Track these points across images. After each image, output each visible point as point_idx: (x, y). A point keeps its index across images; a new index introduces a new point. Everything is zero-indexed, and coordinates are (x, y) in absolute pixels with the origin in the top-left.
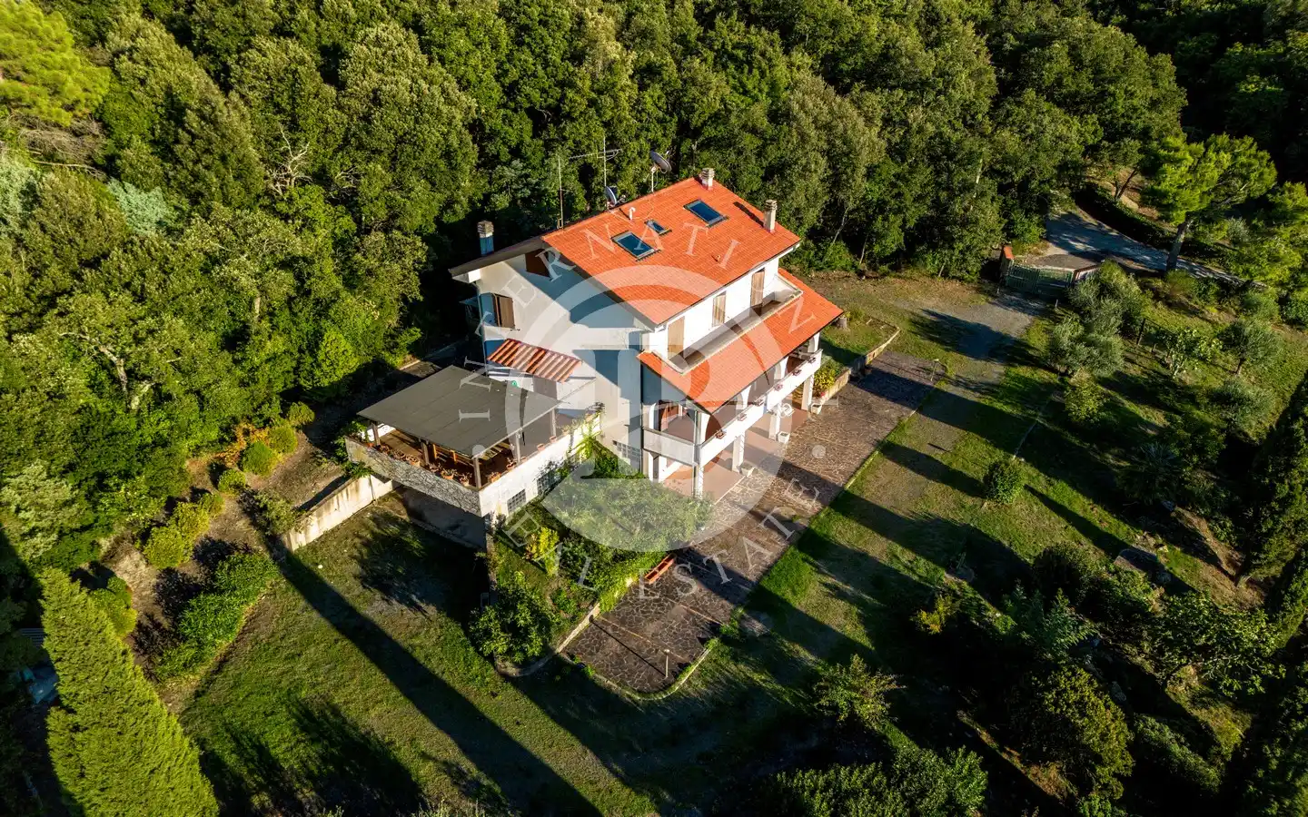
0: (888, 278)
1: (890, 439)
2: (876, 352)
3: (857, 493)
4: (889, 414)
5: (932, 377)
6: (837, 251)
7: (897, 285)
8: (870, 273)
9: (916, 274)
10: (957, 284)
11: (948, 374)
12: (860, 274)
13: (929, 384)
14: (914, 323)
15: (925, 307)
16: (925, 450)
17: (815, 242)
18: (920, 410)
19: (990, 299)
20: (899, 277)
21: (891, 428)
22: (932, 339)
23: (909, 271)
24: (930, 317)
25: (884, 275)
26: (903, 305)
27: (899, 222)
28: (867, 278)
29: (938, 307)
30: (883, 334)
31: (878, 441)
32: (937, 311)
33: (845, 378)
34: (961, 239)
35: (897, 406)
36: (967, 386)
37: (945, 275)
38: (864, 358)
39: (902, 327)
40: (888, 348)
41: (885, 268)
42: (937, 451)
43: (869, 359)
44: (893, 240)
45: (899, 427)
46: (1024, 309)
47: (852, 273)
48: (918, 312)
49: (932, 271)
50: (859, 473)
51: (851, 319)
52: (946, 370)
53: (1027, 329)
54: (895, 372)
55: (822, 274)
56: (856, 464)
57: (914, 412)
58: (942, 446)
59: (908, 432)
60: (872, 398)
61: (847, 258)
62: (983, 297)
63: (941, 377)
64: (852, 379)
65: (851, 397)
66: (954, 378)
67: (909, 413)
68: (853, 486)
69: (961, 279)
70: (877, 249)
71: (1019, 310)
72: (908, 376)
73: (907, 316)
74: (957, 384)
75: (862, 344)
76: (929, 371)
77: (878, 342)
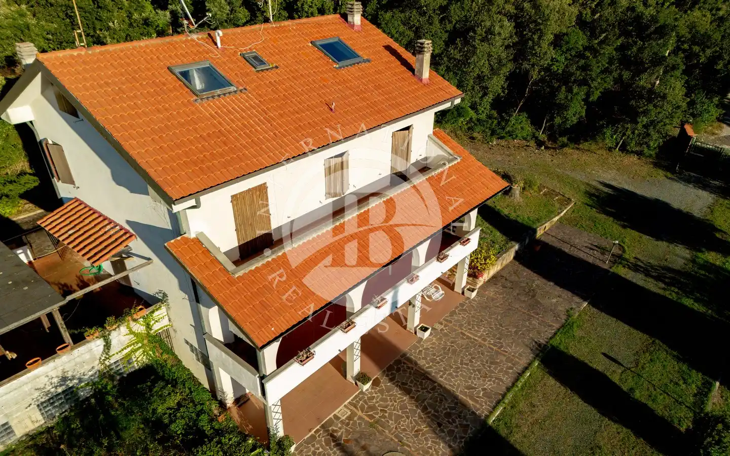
0: (566, 150)
1: (554, 343)
2: (548, 225)
3: (503, 432)
4: (556, 305)
5: (608, 257)
6: (520, 122)
7: (575, 156)
8: (549, 144)
9: (593, 147)
10: (635, 158)
11: (627, 256)
12: (540, 144)
13: (606, 267)
14: (590, 195)
15: (601, 180)
16: (599, 364)
17: (499, 113)
18: (593, 304)
19: (669, 175)
20: (578, 149)
21: (557, 326)
22: (608, 214)
23: (586, 144)
24: (606, 190)
25: (564, 146)
26: (579, 176)
27: (582, 95)
28: (546, 148)
29: (615, 180)
30: (557, 205)
31: (540, 345)
32: (614, 183)
33: (510, 256)
34: (646, 113)
35: (567, 294)
36: (647, 273)
37: (624, 149)
38: (535, 231)
39: (577, 199)
40: (560, 220)
41: (565, 139)
42: (614, 367)
43: (540, 233)
44: (576, 111)
45: (566, 327)
46: (705, 187)
47: (532, 143)
48: (594, 183)
49: (610, 145)
50: (510, 396)
51: (524, 189)
52: (624, 251)
53: (711, 209)
54: (566, 249)
55: (503, 142)
56: (507, 380)
57: (585, 304)
58: (619, 359)
59: (578, 333)
60: (538, 281)
61: (529, 128)
62: (661, 172)
63: (618, 259)
64: (517, 257)
65: (514, 278)
66: (632, 260)
67: (579, 305)
68: (498, 419)
69: (640, 154)
70: (558, 120)
71: (699, 188)
72: (581, 255)
73: (583, 187)
74: (635, 268)
75: (533, 216)
76: (603, 250)
77: (550, 214)
